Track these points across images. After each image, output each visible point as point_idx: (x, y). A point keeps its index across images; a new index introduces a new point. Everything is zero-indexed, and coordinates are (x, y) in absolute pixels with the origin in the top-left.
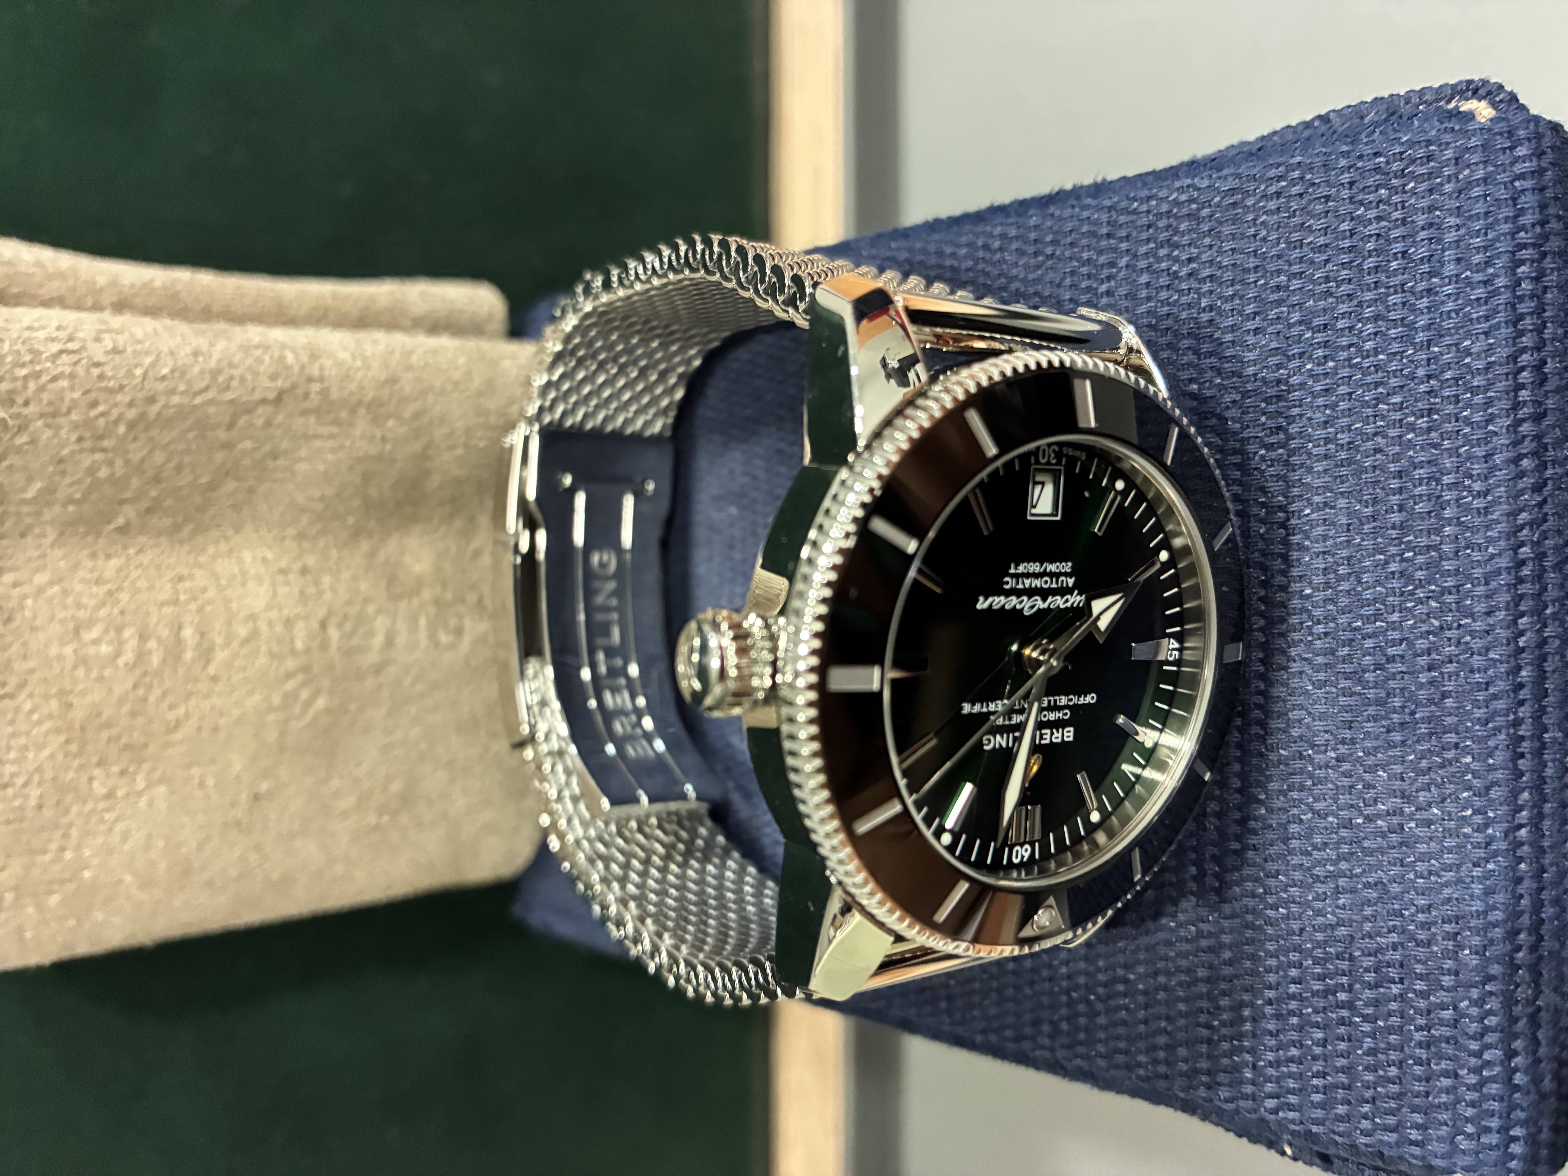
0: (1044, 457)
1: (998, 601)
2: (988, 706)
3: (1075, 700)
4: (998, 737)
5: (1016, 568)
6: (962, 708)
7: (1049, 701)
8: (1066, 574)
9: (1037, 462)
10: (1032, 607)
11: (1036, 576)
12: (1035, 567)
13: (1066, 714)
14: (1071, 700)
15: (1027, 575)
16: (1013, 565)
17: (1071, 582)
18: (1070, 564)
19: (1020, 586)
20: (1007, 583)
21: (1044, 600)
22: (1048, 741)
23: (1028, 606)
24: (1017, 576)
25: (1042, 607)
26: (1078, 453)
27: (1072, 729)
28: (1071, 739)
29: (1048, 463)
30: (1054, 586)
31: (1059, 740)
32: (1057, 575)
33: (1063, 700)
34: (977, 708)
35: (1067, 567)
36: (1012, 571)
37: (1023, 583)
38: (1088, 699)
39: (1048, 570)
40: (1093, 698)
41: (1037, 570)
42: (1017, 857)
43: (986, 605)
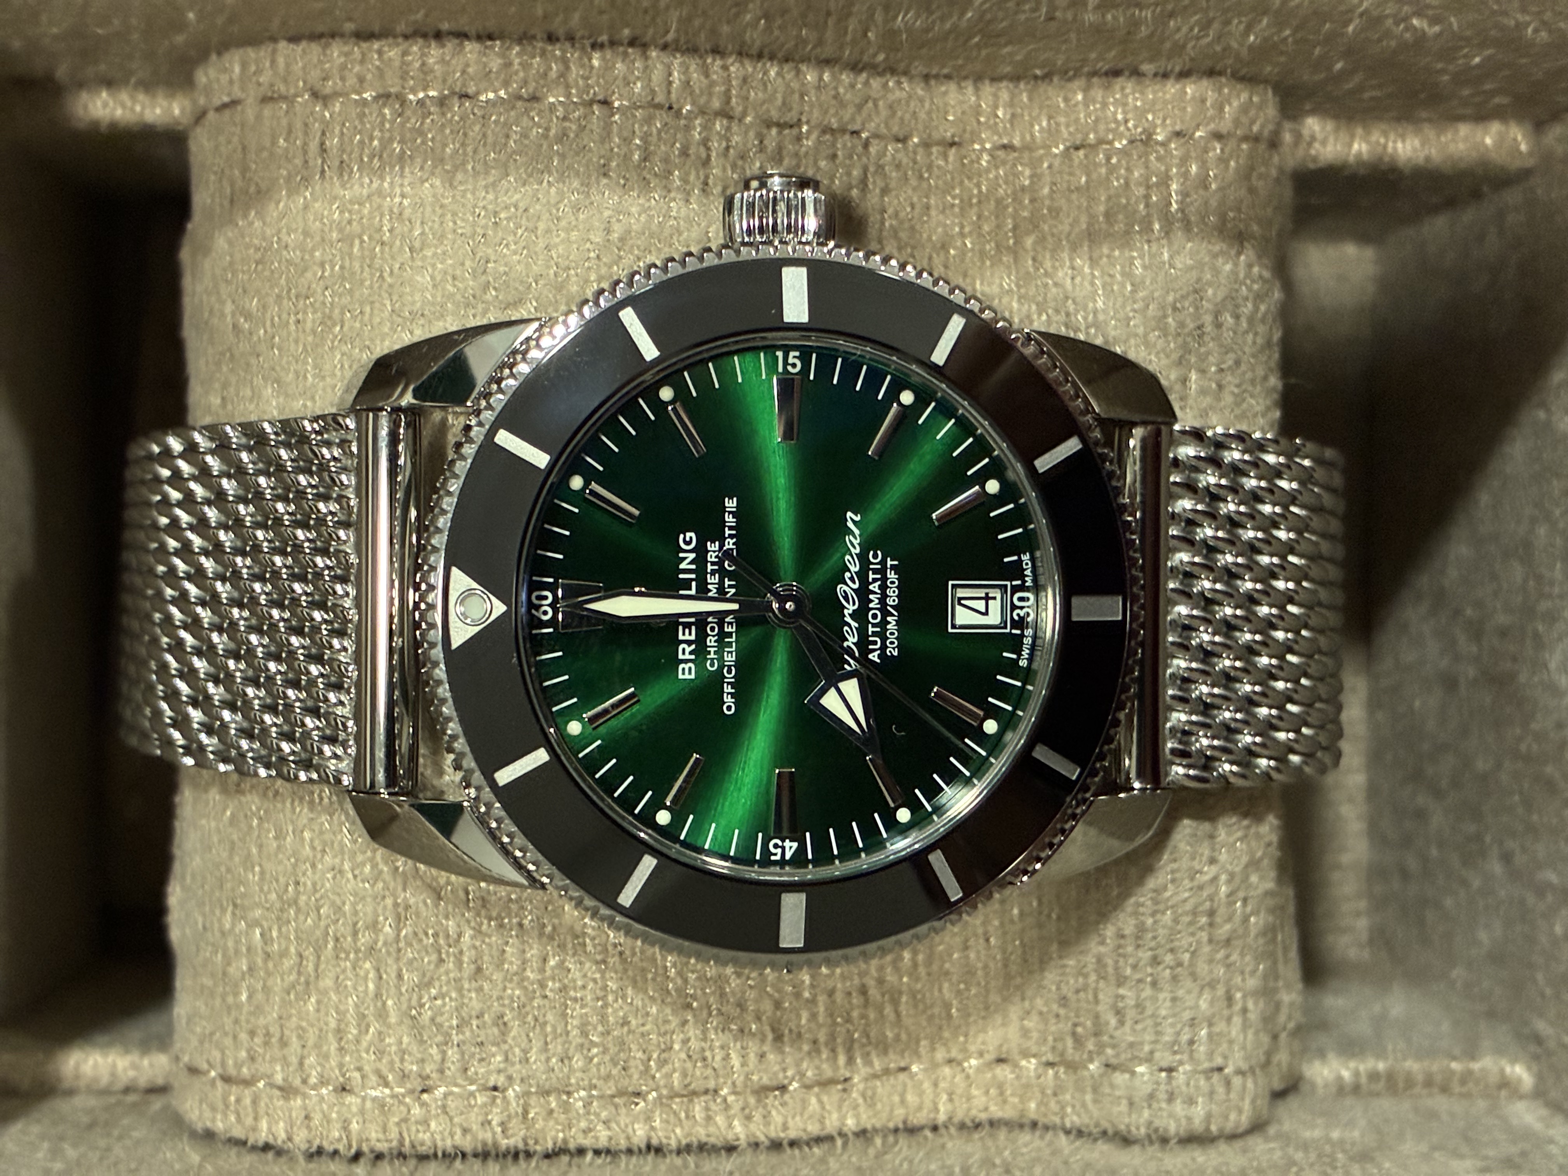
0: (1021, 599)
1: (854, 543)
3: (730, 677)
4: (692, 556)
6: (731, 498)
8: (884, 647)
9: (1015, 589)
13: (712, 665)
14: (729, 672)
15: (884, 587)
17: (874, 657)
18: (896, 653)
19: (871, 576)
20: (875, 556)
21: (854, 616)
22: (681, 637)
23: (848, 588)
24: (883, 571)
25: (846, 612)
26: (1025, 653)
27: (693, 676)
28: (681, 676)
29: (1014, 607)
30: (871, 629)
31: (681, 656)
32: (883, 635)
35: (893, 651)
37: (875, 580)
38: (728, 700)
39: (889, 619)
40: (729, 708)
41: (890, 602)
42: (538, 598)
43: (850, 524)
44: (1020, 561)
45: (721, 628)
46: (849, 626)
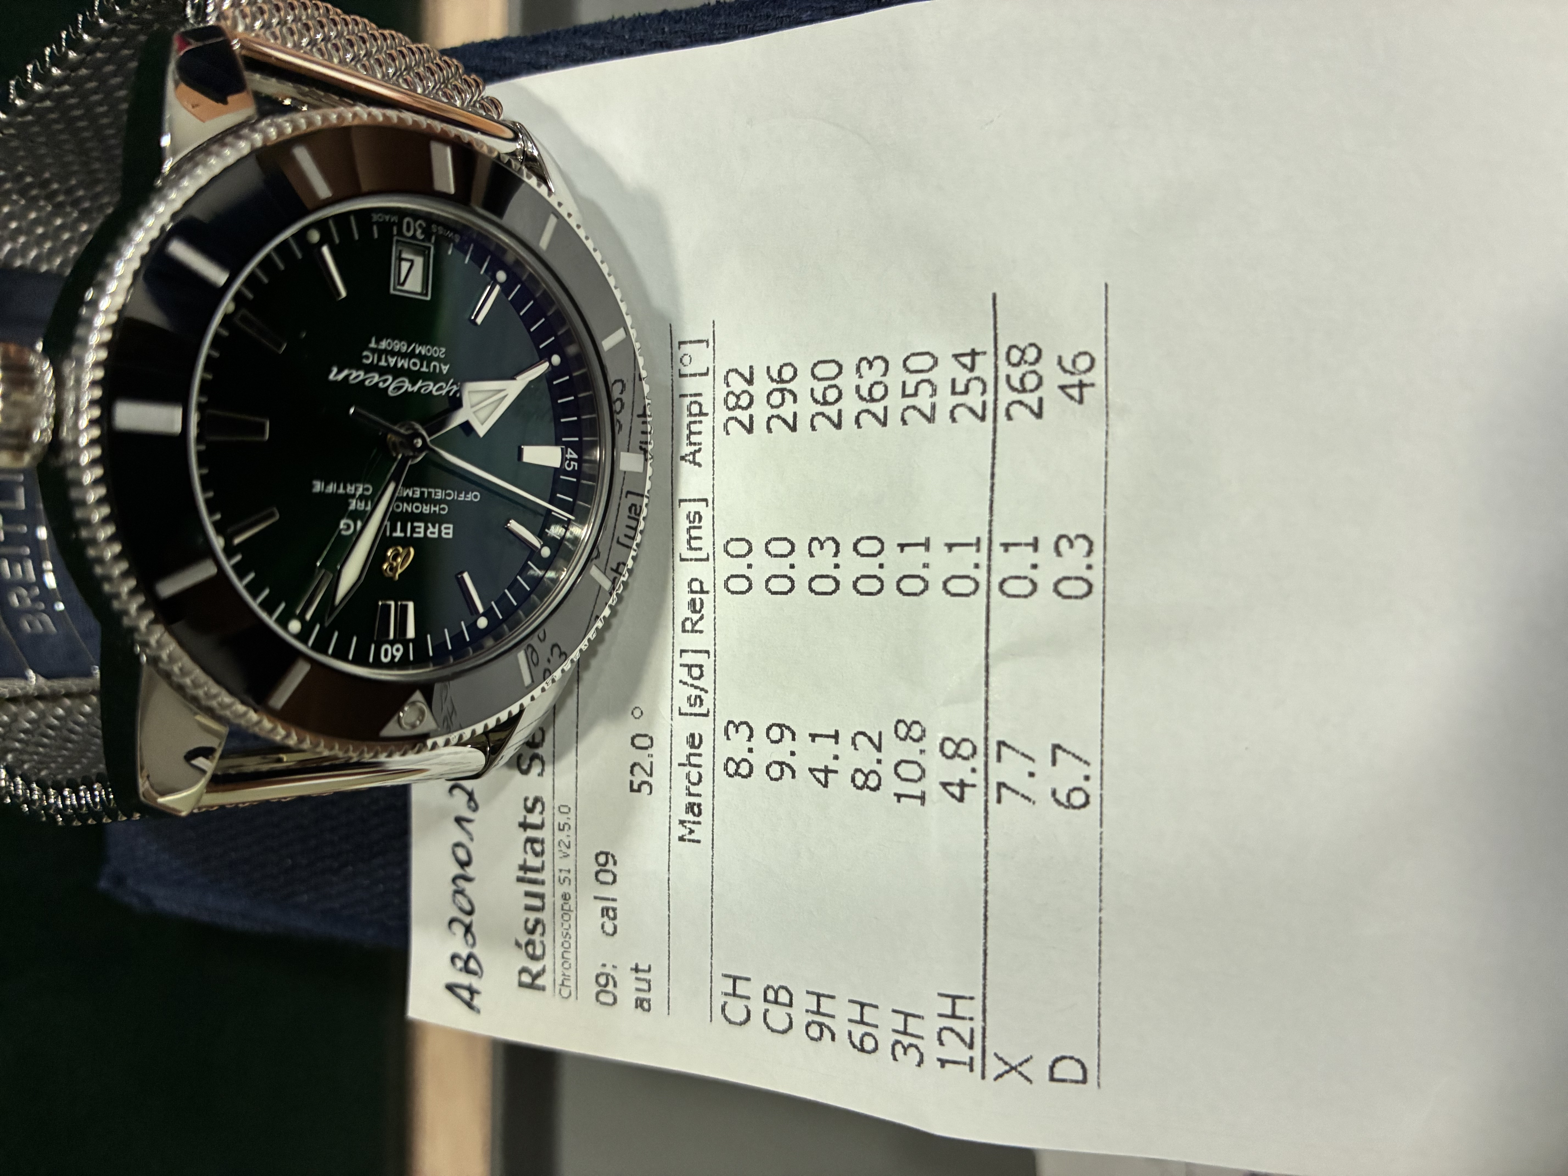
0: (408, 230)
1: (356, 375)
2: (345, 488)
3: (453, 495)
5: (377, 342)
6: (312, 486)
7: (422, 493)
9: (400, 233)
10: (400, 388)
11: (403, 356)
12: (400, 346)
13: (444, 509)
14: (449, 495)
15: (393, 353)
16: (373, 340)
18: (444, 350)
19: (383, 363)
20: (367, 357)
21: (414, 384)
22: (422, 535)
23: (391, 386)
24: (380, 353)
25: (410, 390)
26: (450, 234)
27: (451, 526)
28: (450, 536)
29: (414, 237)
30: (424, 369)
31: (436, 536)
32: (430, 359)
33: (440, 494)
35: (441, 352)
36: (373, 345)
37: (387, 360)
38: (470, 497)
39: (417, 352)
40: (476, 497)
41: (404, 349)
42: (386, 656)
43: (341, 377)
44: (377, 223)
45: (416, 500)
46: (420, 388)
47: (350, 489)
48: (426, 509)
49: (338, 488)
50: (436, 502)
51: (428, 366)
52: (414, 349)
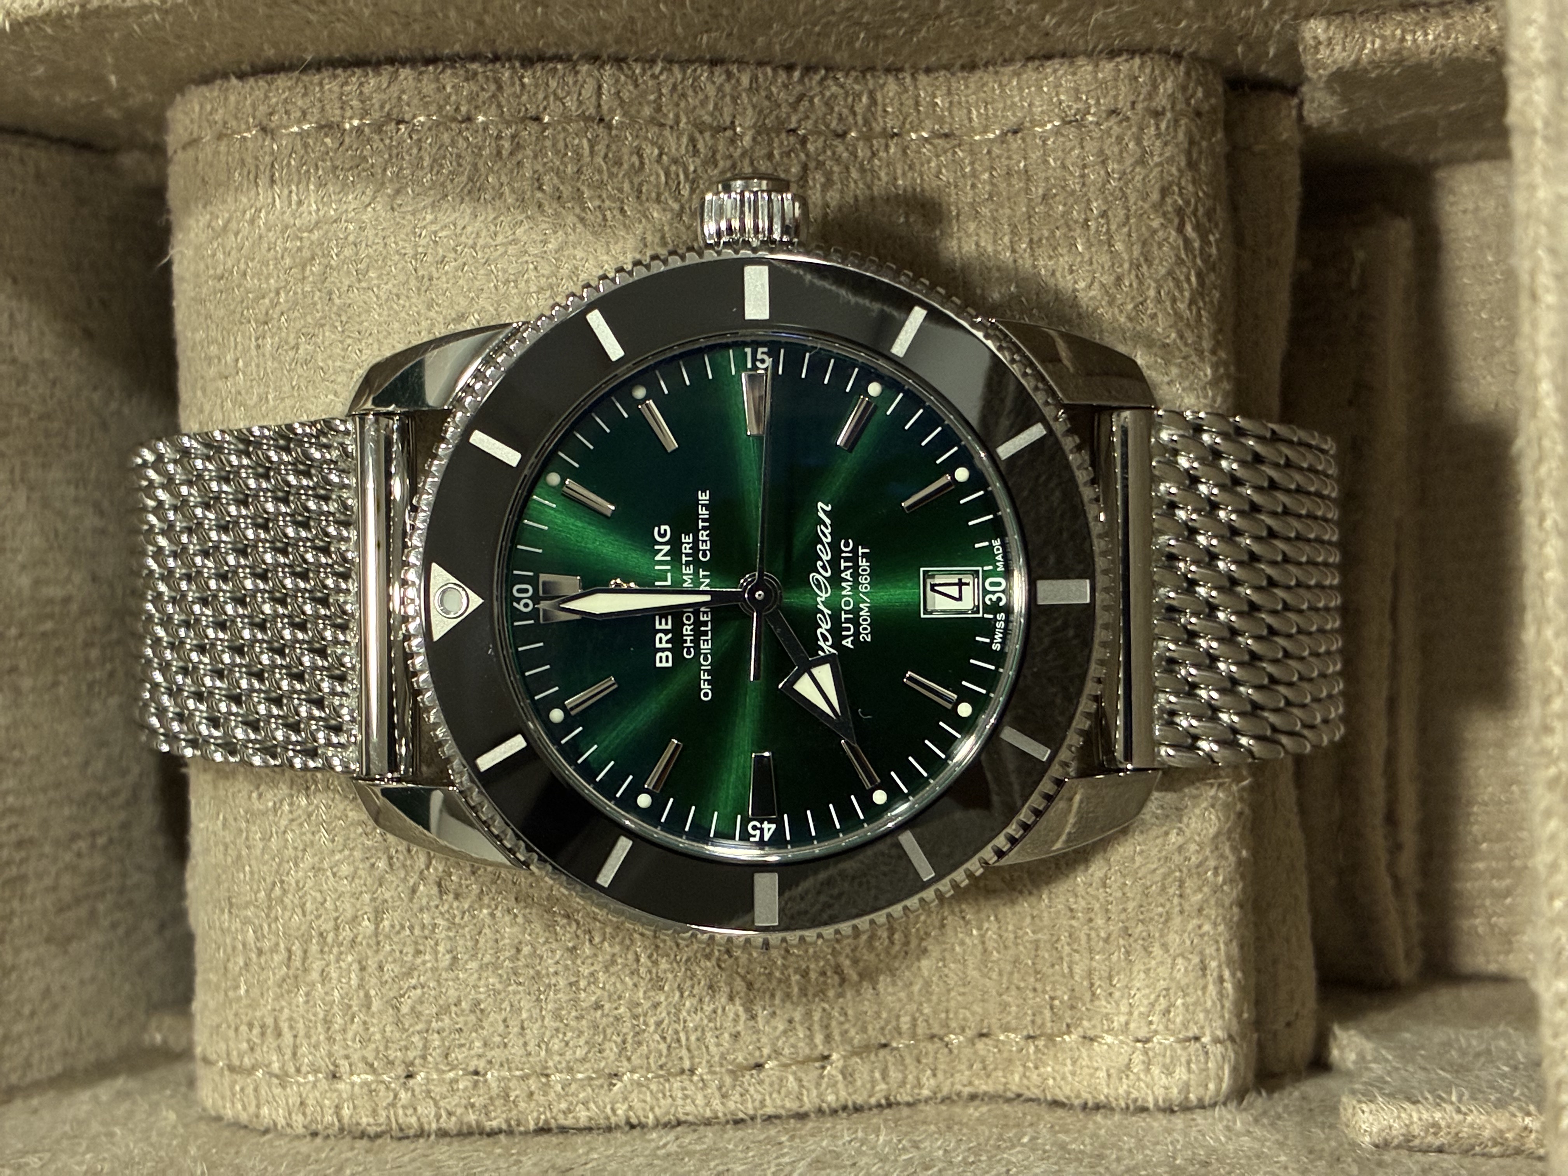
0: (993, 584)
1: (826, 533)
3: (706, 665)
4: (667, 548)
6: (704, 491)
7: (705, 624)
8: (857, 633)
9: (987, 574)
10: (819, 586)
13: (689, 653)
14: (706, 659)
15: (856, 575)
17: (848, 643)
18: (869, 639)
19: (843, 564)
20: (847, 545)
21: (827, 603)
22: (658, 627)
23: (820, 577)
24: (854, 559)
25: (818, 600)
26: (998, 637)
27: (670, 664)
28: (658, 665)
29: (986, 592)
30: (844, 616)
31: (658, 645)
32: (856, 622)
34: (703, 512)
35: (866, 637)
37: (847, 568)
38: (706, 687)
39: (862, 605)
40: (706, 695)
41: (862, 589)
42: (519, 591)
43: (821, 515)
44: (991, 547)
45: (697, 617)
47: (703, 535)
48: (687, 630)
49: (704, 520)
50: (696, 642)
51: (847, 620)
52: (865, 602)
